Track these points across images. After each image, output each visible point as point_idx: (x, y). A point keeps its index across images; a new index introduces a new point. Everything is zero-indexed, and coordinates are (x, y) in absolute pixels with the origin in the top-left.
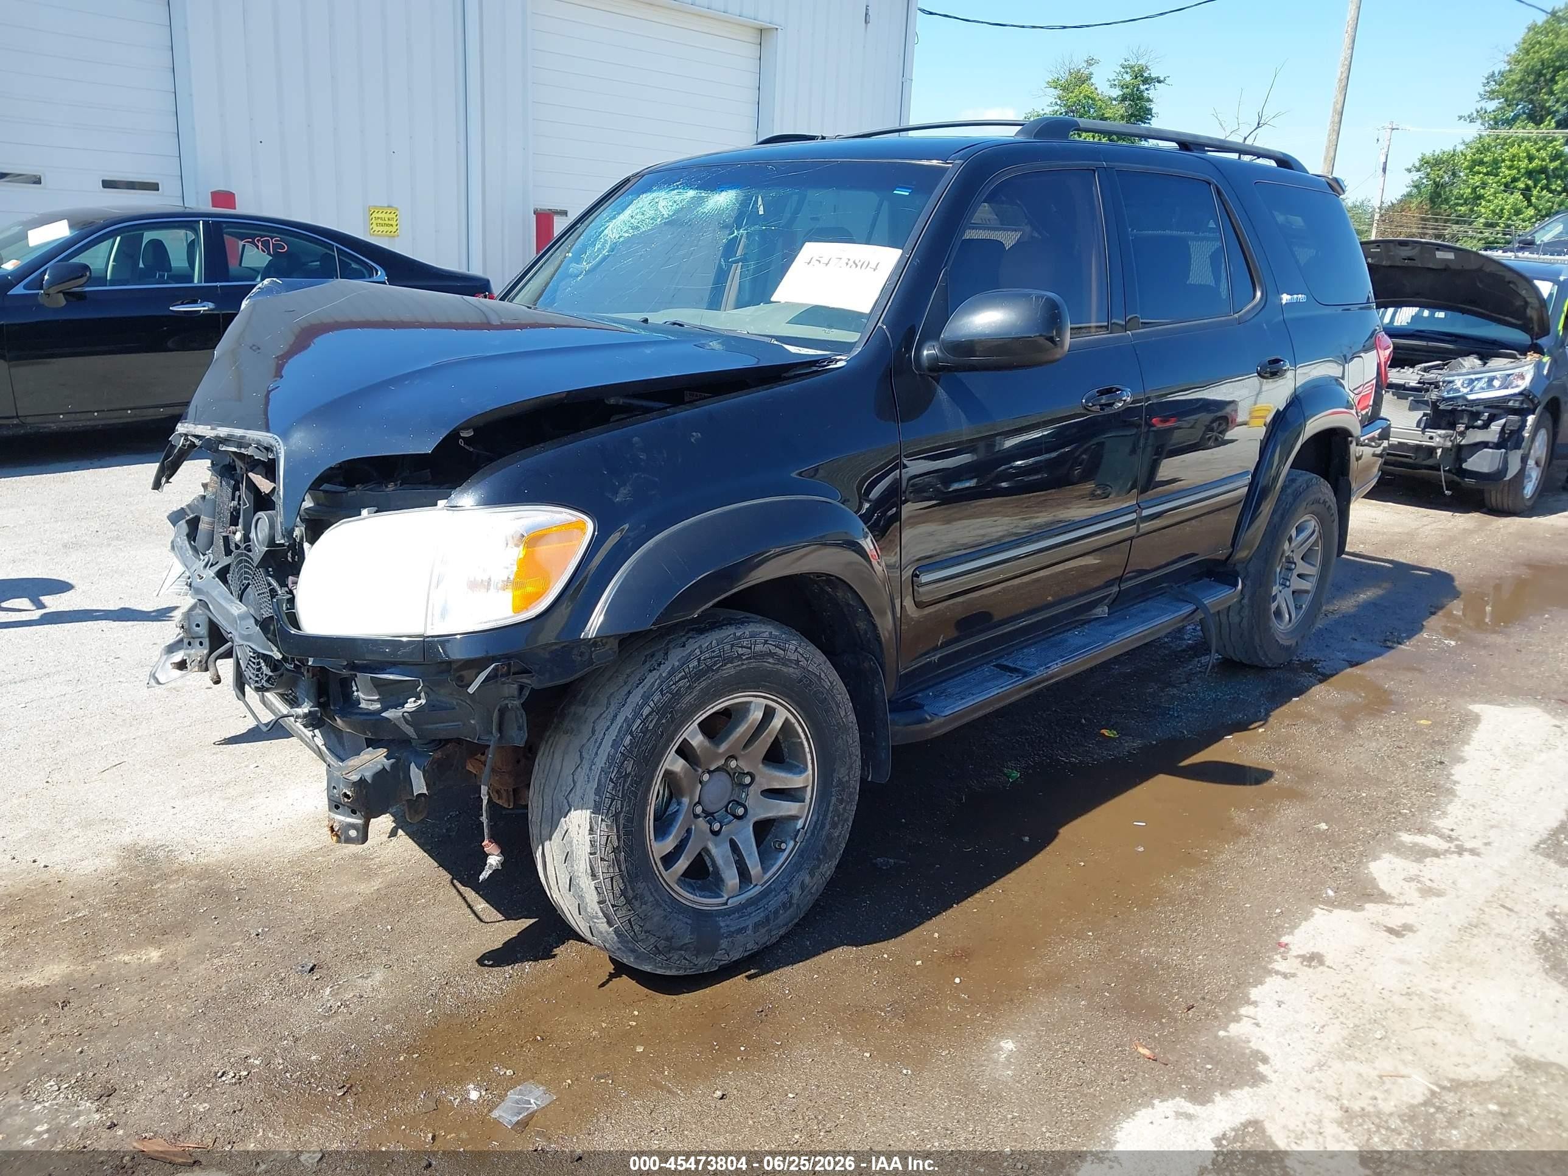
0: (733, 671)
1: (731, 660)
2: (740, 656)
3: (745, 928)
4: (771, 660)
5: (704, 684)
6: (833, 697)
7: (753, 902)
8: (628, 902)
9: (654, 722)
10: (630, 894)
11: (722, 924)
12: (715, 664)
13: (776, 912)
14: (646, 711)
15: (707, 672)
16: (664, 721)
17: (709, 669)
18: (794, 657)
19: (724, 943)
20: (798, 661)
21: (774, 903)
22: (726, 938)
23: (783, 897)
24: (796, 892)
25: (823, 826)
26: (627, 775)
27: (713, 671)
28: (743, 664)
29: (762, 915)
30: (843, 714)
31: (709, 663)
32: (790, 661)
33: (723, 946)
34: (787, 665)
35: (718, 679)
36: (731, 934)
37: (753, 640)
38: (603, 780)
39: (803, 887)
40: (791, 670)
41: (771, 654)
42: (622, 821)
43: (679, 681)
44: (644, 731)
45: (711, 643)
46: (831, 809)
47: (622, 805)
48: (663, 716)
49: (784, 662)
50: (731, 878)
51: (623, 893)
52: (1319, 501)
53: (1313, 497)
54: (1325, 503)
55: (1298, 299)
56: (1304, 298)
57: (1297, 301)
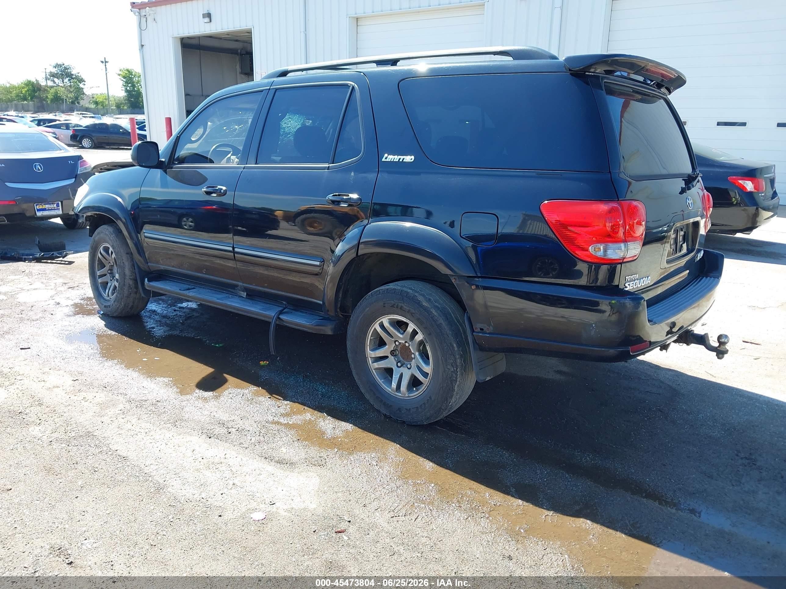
1: (102, 233)
5: (98, 236)
15: (99, 233)
28: (104, 235)
33: (100, 305)
37: (107, 230)
50: (107, 291)
52: (401, 308)
53: (393, 302)
54: (412, 314)
55: (403, 159)
56: (411, 159)
57: (401, 160)
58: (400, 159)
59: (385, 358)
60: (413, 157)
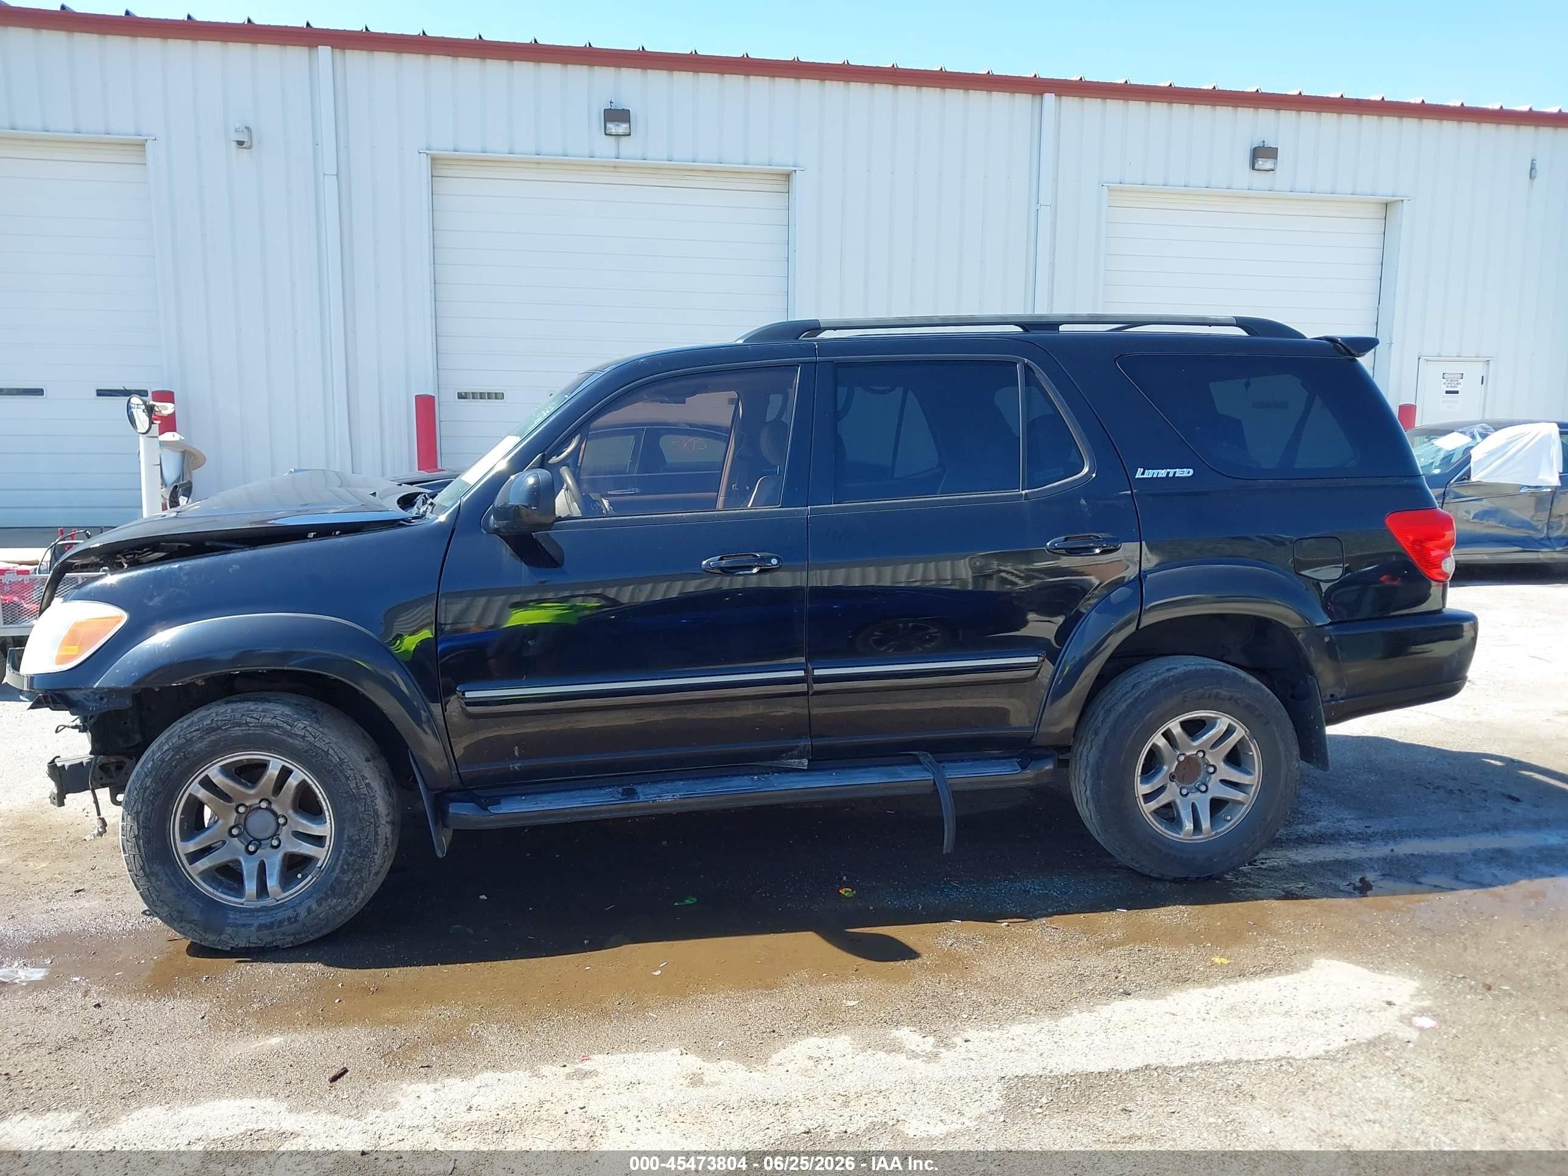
0: (240, 733)
1: (239, 725)
2: (247, 723)
3: (251, 925)
4: (277, 731)
5: (213, 738)
6: (342, 771)
7: (264, 909)
8: (146, 875)
9: (169, 757)
10: (147, 870)
11: (231, 916)
12: (225, 725)
13: (281, 922)
14: (166, 747)
15: (216, 730)
16: (177, 757)
17: (220, 728)
18: (302, 733)
19: (229, 930)
20: (304, 737)
21: (280, 915)
22: (232, 927)
23: (290, 913)
24: (303, 913)
25: (334, 869)
26: (146, 789)
27: (222, 730)
28: (249, 730)
29: (268, 920)
30: (353, 785)
31: (219, 723)
32: (298, 735)
33: (228, 932)
34: (292, 738)
35: (226, 737)
36: (235, 925)
37: (263, 714)
38: (132, 789)
39: (309, 910)
40: (297, 742)
41: (277, 727)
42: (141, 818)
43: (194, 731)
44: (162, 761)
45: (227, 710)
46: (341, 858)
47: (142, 807)
48: (177, 753)
49: (291, 735)
50: (251, 886)
51: (142, 868)
52: (1217, 696)
53: (1200, 690)
54: (1235, 700)
55: (1175, 473)
56: (1189, 472)
57: (1171, 475)
58: (1168, 473)
59: (1161, 789)
60: (1191, 471)
